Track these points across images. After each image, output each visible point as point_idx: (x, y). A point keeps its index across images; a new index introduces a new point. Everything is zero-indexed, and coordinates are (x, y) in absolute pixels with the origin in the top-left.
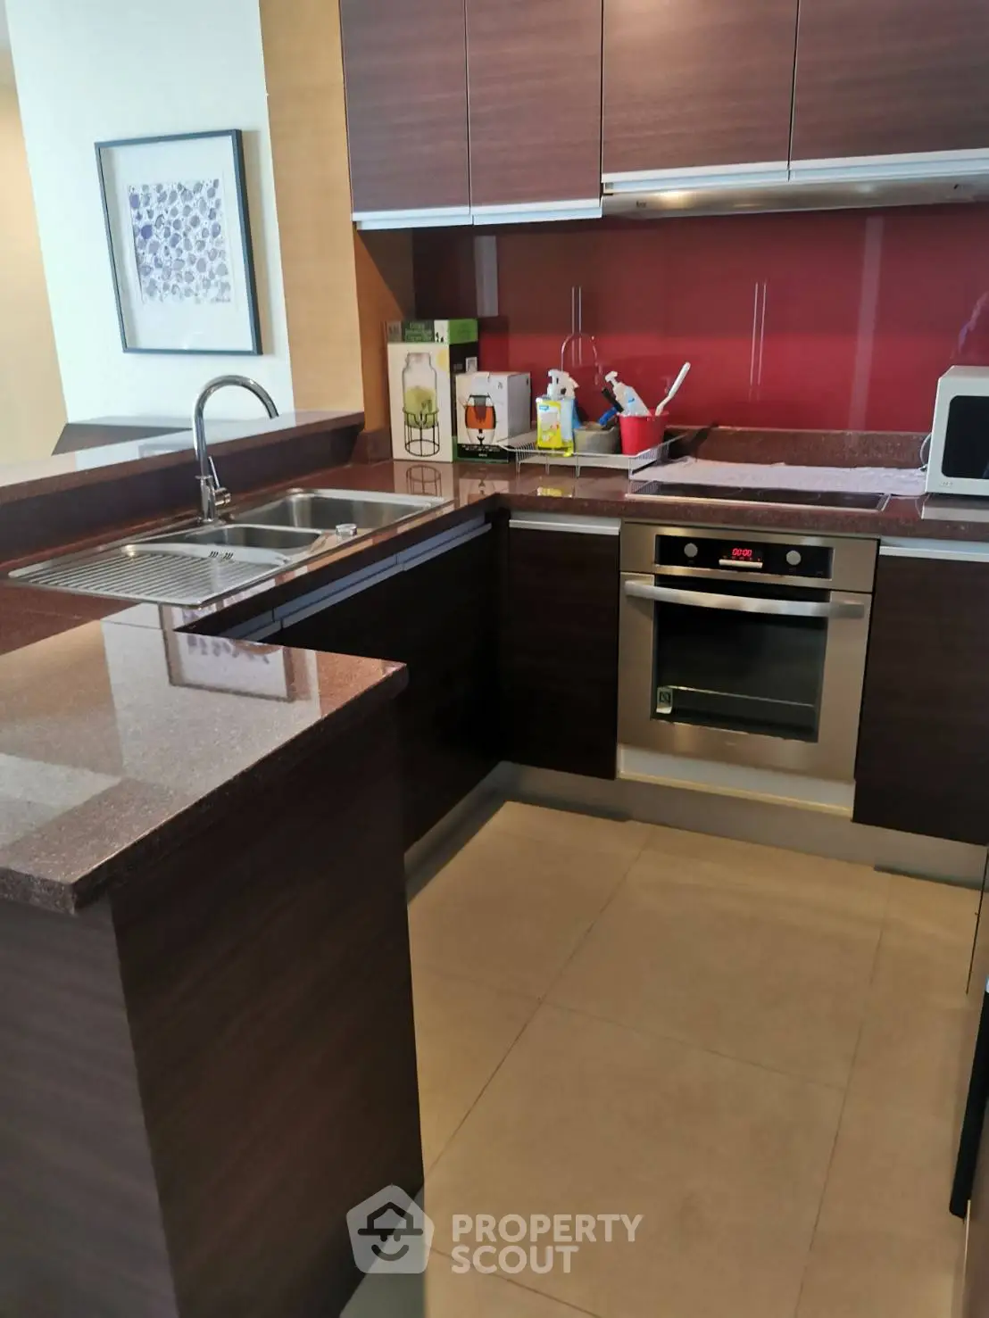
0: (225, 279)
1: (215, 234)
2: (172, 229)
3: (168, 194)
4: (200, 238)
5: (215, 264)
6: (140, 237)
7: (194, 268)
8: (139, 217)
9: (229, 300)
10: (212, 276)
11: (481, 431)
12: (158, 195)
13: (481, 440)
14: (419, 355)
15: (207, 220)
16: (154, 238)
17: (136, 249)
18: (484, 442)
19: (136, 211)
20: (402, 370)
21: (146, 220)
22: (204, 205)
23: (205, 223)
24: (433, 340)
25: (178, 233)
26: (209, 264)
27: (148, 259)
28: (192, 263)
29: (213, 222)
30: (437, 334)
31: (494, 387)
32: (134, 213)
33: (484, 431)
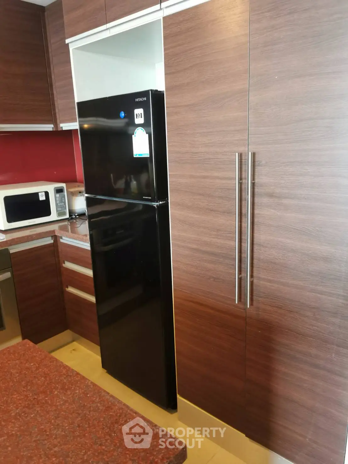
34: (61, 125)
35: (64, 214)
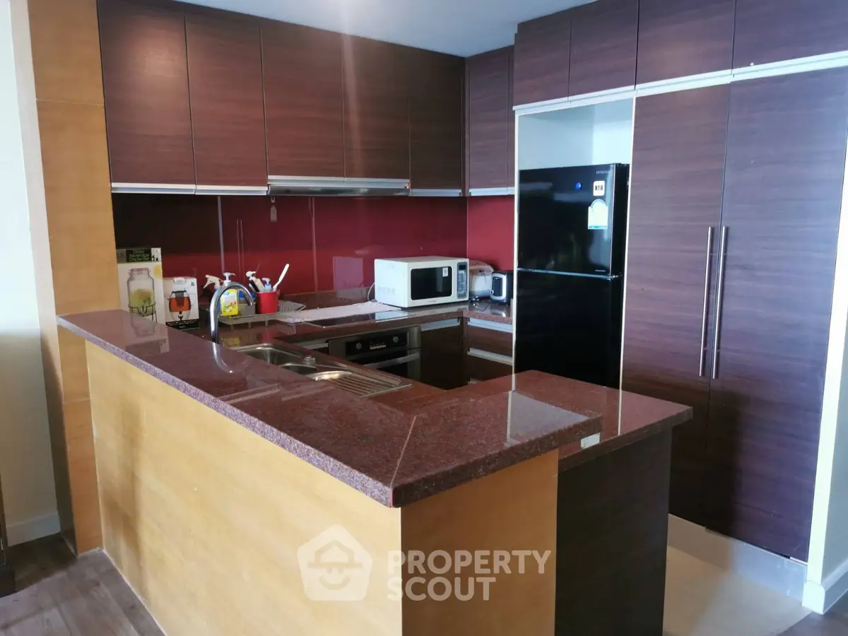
11: (181, 313)
13: (181, 318)
14: (140, 270)
18: (183, 319)
20: (126, 280)
24: (150, 260)
30: (153, 257)
31: (189, 286)
33: (183, 312)
34: (471, 190)
35: (464, 296)
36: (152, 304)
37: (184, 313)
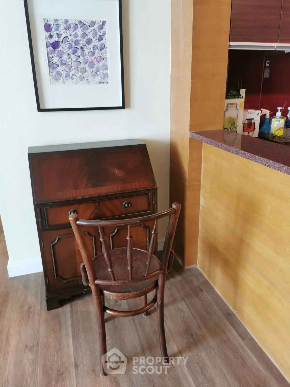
0: (105, 72)
1: (101, 49)
2: (74, 45)
3: (72, 26)
4: (92, 50)
5: (101, 64)
6: (51, 48)
7: (86, 66)
8: (51, 36)
9: (107, 82)
10: (98, 70)
11: (248, 133)
12: (65, 26)
14: (232, 104)
15: (97, 41)
16: (60, 49)
17: (48, 55)
18: (249, 137)
19: (49, 33)
21: (55, 39)
22: (95, 34)
23: (95, 42)
24: (239, 98)
25: (78, 47)
26: (96, 65)
27: (56, 60)
28: (86, 63)
29: (100, 42)
30: (241, 95)
31: (256, 116)
32: (48, 34)
36: (235, 127)
37: (251, 133)
